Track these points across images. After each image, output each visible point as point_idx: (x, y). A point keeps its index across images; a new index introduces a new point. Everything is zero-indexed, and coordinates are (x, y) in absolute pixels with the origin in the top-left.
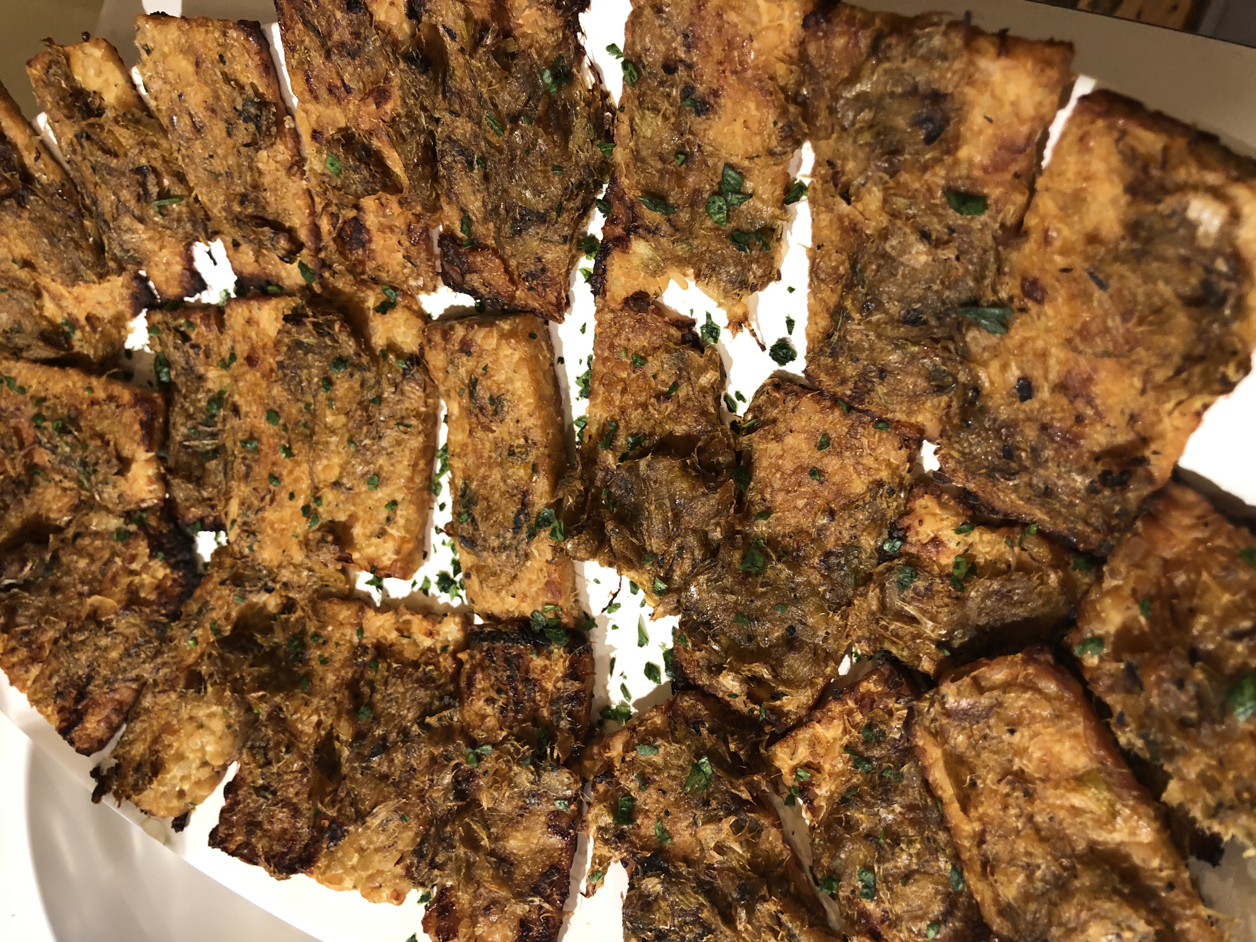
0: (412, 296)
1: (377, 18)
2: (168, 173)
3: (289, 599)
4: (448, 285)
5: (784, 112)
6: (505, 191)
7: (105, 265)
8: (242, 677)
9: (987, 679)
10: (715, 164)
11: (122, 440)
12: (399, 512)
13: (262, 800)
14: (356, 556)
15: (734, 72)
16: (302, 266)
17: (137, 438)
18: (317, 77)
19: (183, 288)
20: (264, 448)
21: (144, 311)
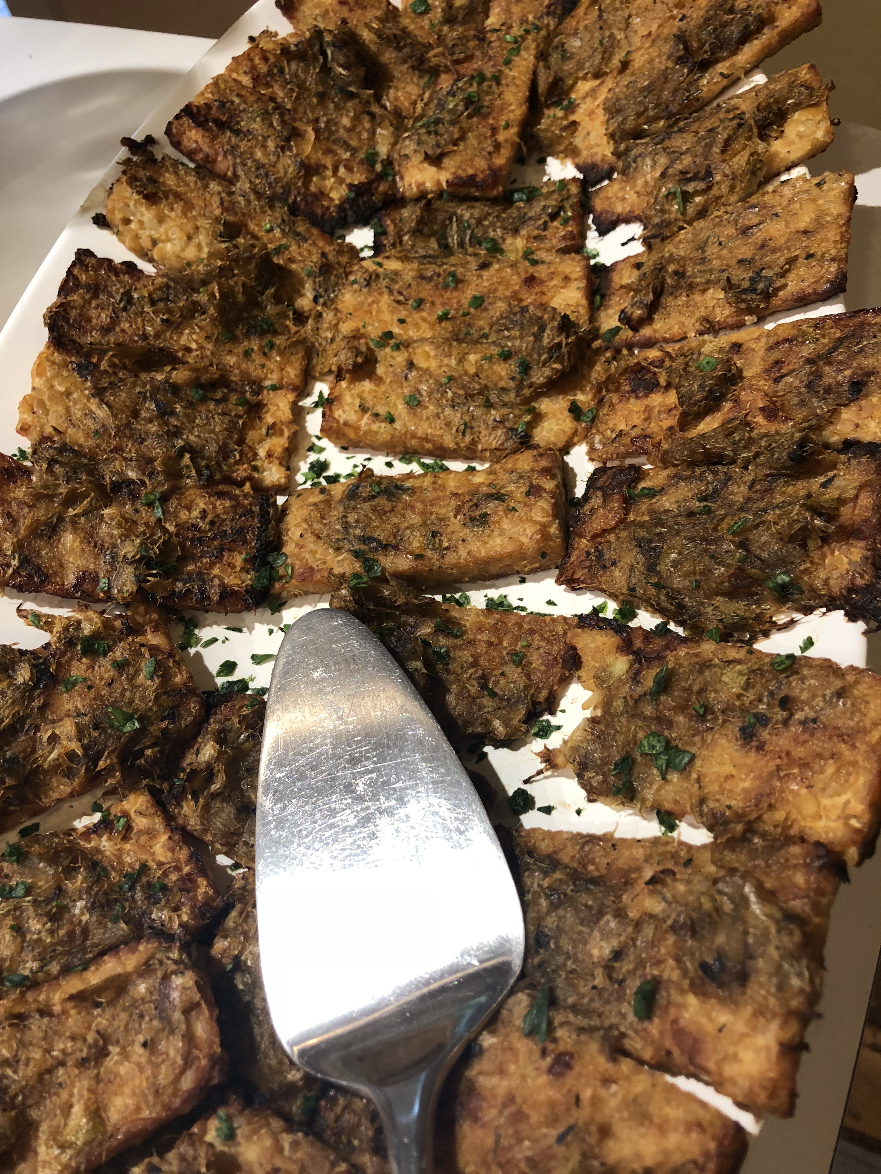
0: (586, 437)
1: (844, 410)
2: (706, 201)
3: (308, 318)
4: (594, 474)
5: (739, 817)
6: (678, 532)
7: (622, 140)
8: (234, 275)
9: (197, 1018)
10: (695, 744)
11: (458, 158)
12: (383, 425)
13: (118, 298)
14: (344, 384)
15: (779, 768)
16: (617, 330)
17: (460, 172)
18: (791, 349)
19: (601, 214)
20: (448, 294)
21: (581, 176)
